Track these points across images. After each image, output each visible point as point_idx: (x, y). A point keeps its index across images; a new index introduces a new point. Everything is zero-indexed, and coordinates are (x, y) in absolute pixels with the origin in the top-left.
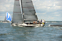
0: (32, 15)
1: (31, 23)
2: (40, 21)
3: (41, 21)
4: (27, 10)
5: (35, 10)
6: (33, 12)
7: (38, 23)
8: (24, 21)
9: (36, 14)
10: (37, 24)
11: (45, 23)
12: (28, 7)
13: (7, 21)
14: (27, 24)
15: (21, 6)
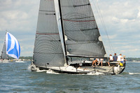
0: (89, 41)
1: (85, 65)
2: (111, 58)
3: (115, 58)
4: (77, 26)
5: (97, 28)
6: (93, 33)
7: (106, 65)
8: (67, 59)
9: (100, 39)
10: (104, 67)
11: (124, 65)
12: (79, 20)
13: (9, 58)
14: (76, 66)
15: (58, 16)
